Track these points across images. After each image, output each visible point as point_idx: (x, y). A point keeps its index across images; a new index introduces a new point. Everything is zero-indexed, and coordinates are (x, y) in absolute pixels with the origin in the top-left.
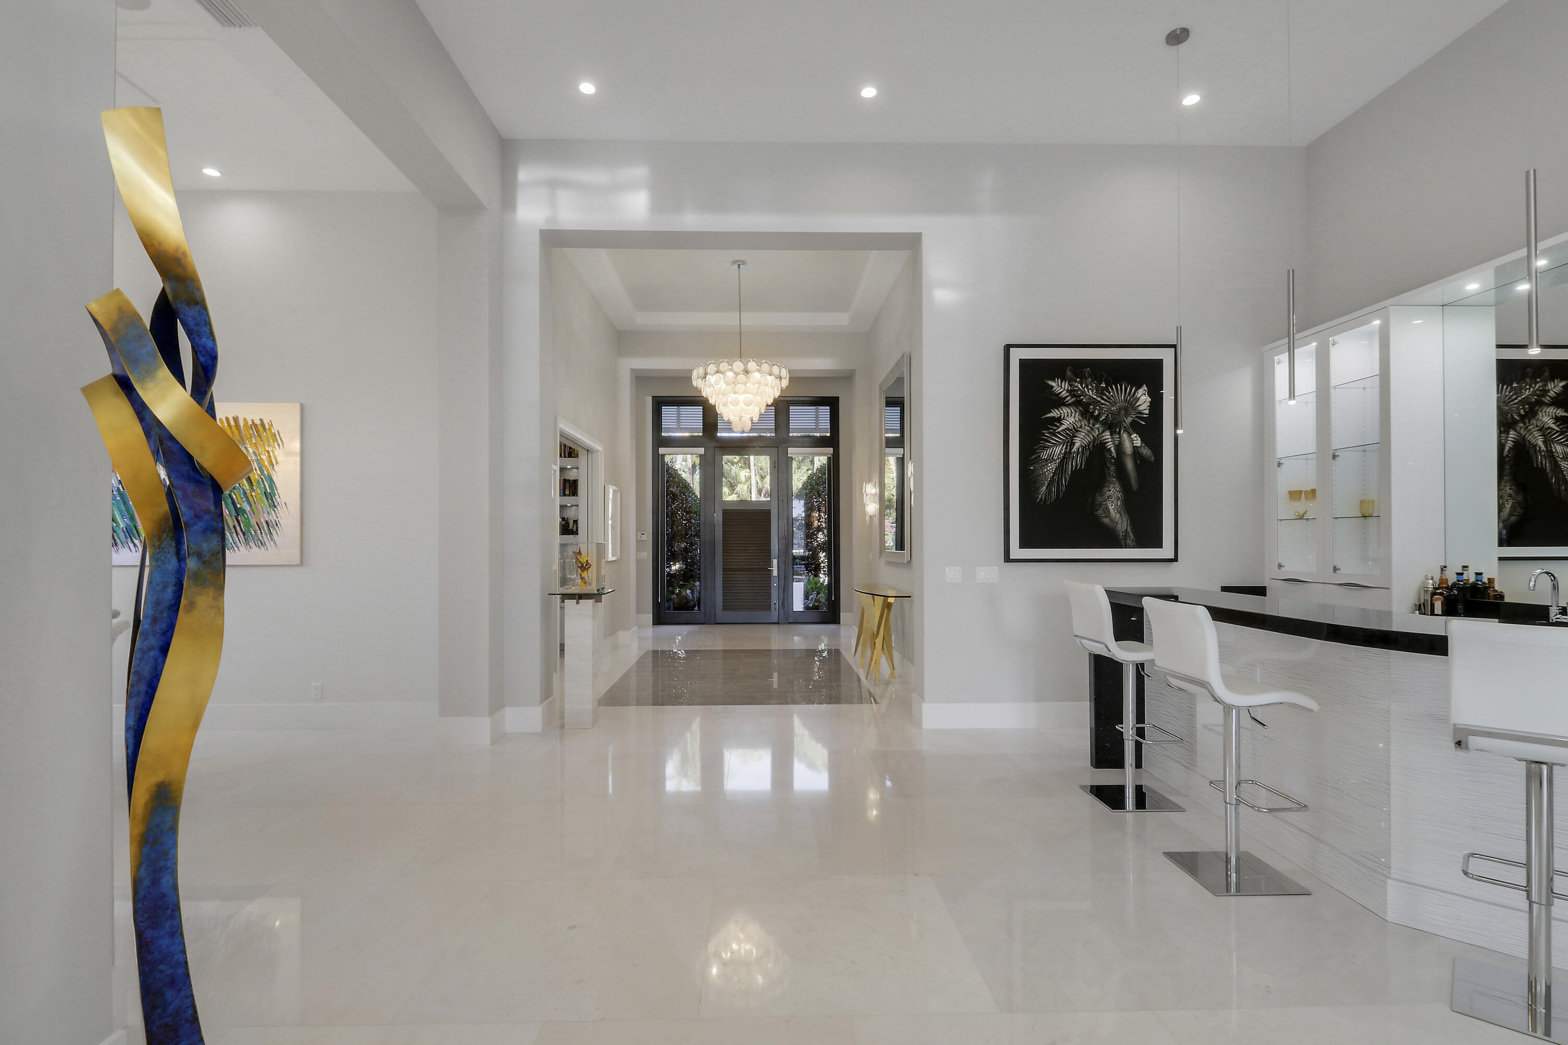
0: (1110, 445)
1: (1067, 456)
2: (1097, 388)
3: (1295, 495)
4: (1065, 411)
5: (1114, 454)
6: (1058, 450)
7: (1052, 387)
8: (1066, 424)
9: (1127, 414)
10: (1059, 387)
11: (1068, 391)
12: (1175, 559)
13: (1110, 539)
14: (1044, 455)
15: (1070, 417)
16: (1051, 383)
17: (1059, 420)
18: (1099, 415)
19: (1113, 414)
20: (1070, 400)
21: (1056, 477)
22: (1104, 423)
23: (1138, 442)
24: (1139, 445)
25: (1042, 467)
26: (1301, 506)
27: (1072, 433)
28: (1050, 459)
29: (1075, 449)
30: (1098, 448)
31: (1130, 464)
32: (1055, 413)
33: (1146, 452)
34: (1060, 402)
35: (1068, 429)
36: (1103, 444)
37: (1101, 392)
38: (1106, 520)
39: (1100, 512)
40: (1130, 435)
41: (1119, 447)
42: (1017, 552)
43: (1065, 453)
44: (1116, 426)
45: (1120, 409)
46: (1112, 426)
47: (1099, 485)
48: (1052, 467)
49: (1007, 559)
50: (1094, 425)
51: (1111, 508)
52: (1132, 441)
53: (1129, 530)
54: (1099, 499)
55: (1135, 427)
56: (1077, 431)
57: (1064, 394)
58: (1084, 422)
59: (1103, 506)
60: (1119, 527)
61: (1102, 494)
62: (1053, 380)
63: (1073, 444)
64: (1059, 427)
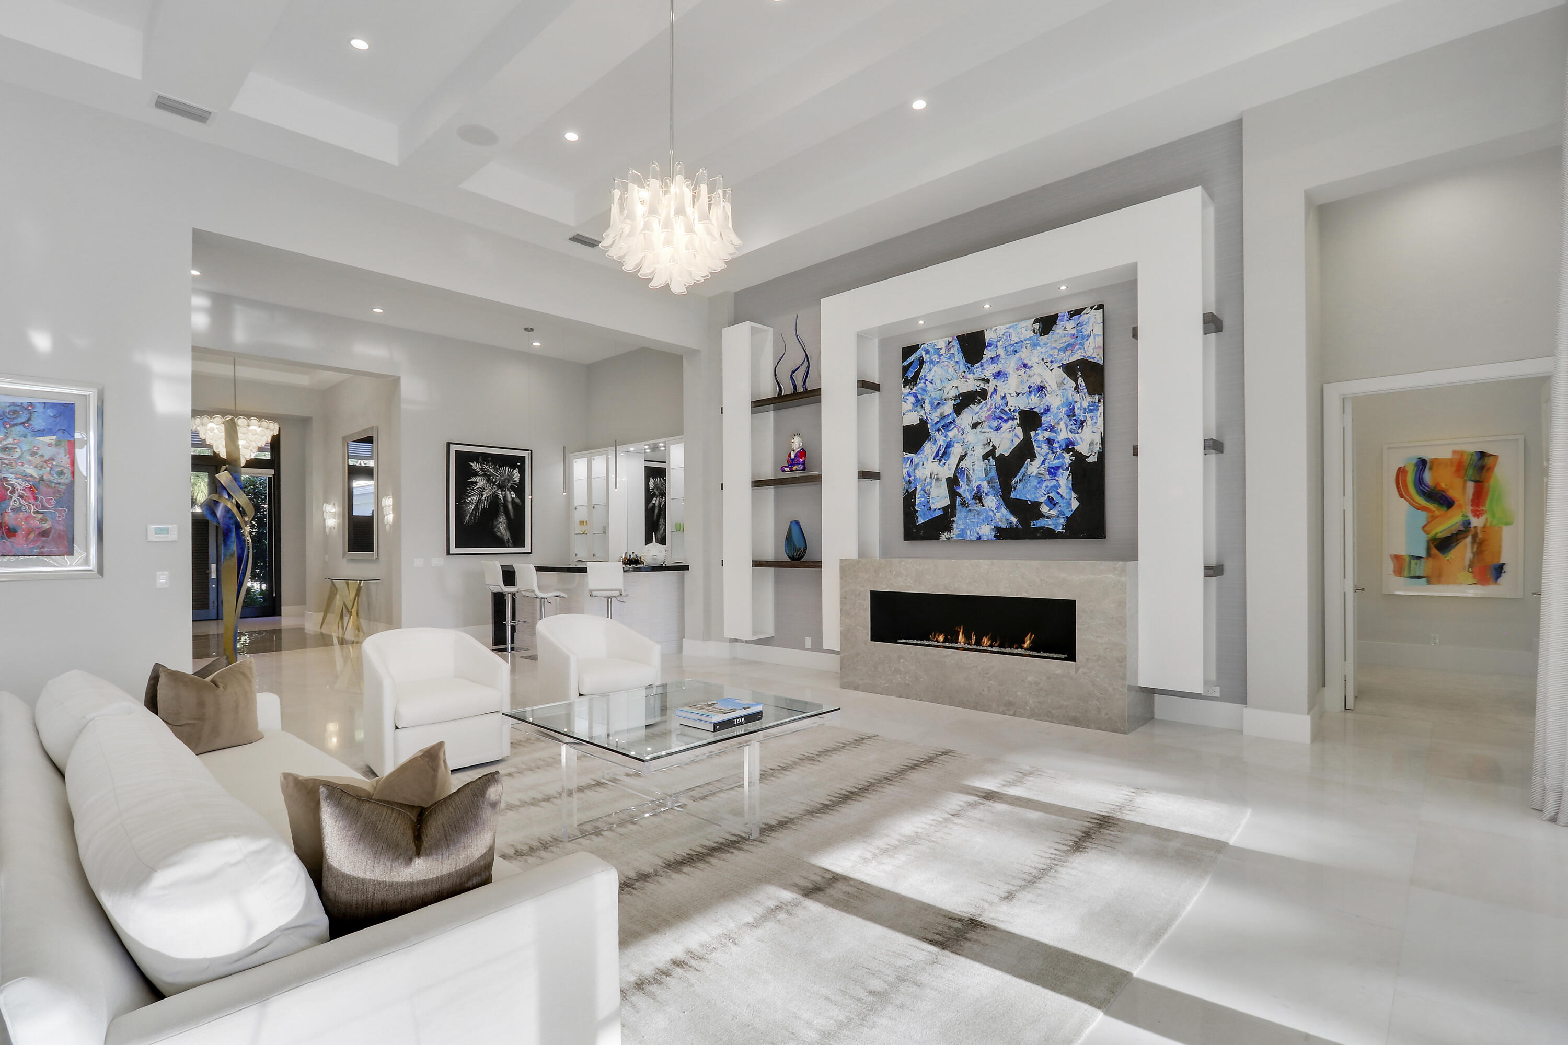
0: (501, 497)
1: (479, 501)
2: (495, 468)
3: (582, 523)
4: (478, 478)
5: (503, 502)
6: (475, 498)
7: (472, 466)
8: (479, 485)
9: (509, 482)
10: (476, 466)
11: (480, 468)
12: (531, 553)
13: (500, 543)
14: (468, 500)
15: (481, 482)
16: (471, 464)
17: (475, 483)
18: (495, 482)
19: (502, 481)
20: (480, 473)
21: (474, 512)
22: (498, 486)
23: (514, 496)
24: (514, 497)
25: (467, 507)
26: (584, 528)
27: (482, 490)
28: (471, 503)
29: (483, 498)
30: (495, 497)
31: (510, 507)
32: (473, 479)
33: (518, 500)
34: (476, 474)
35: (480, 488)
36: (497, 496)
37: (496, 470)
38: (499, 534)
39: (496, 530)
40: (510, 492)
41: (505, 498)
42: (453, 550)
43: (479, 499)
44: (504, 487)
45: (505, 479)
46: (501, 487)
47: (496, 515)
48: (472, 506)
49: (448, 553)
50: (493, 486)
51: (501, 528)
52: (511, 495)
53: (510, 538)
54: (495, 523)
55: (512, 488)
56: (485, 489)
57: (478, 470)
58: (488, 485)
59: (497, 527)
60: (505, 537)
61: (497, 521)
62: (473, 462)
63: (482, 495)
64: (475, 487)
